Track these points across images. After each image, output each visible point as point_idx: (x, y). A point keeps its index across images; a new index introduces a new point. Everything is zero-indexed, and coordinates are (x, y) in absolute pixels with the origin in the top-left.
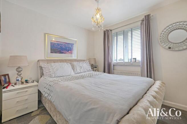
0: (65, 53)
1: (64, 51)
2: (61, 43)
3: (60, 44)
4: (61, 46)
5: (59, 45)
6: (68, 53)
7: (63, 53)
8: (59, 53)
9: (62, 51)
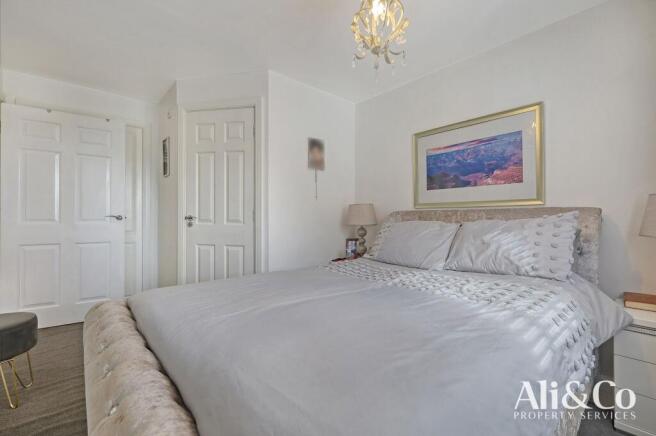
0: (475, 185)
1: (470, 178)
2: (461, 148)
3: (458, 152)
4: (458, 161)
5: (453, 158)
6: (489, 180)
7: (467, 184)
8: (453, 187)
9: (462, 178)
